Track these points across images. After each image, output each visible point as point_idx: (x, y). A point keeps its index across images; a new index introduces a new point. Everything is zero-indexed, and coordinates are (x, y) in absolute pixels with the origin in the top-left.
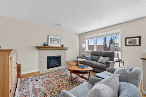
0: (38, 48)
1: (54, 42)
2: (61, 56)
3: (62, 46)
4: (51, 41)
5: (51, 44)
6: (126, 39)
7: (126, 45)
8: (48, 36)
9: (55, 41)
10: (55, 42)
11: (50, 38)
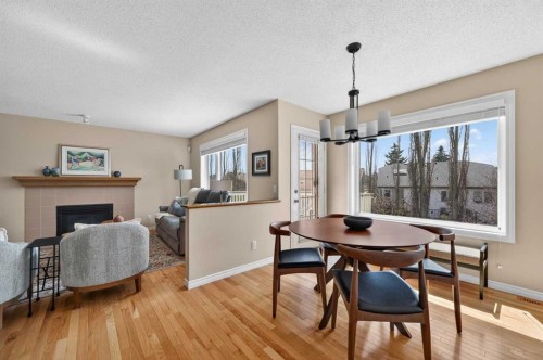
0: (24, 182)
1: (82, 164)
2: (112, 205)
3: (116, 174)
4: (69, 161)
5: (69, 169)
6: (254, 155)
7: (254, 174)
8: (60, 147)
9: (86, 159)
10: (88, 164)
11: (69, 153)
